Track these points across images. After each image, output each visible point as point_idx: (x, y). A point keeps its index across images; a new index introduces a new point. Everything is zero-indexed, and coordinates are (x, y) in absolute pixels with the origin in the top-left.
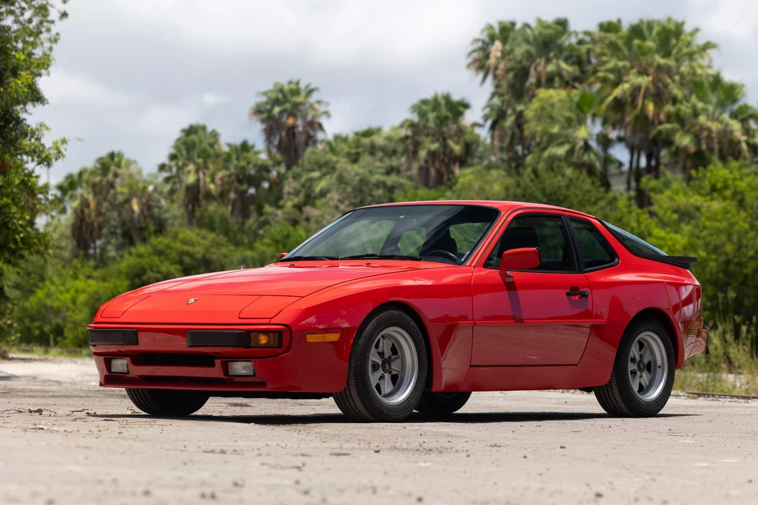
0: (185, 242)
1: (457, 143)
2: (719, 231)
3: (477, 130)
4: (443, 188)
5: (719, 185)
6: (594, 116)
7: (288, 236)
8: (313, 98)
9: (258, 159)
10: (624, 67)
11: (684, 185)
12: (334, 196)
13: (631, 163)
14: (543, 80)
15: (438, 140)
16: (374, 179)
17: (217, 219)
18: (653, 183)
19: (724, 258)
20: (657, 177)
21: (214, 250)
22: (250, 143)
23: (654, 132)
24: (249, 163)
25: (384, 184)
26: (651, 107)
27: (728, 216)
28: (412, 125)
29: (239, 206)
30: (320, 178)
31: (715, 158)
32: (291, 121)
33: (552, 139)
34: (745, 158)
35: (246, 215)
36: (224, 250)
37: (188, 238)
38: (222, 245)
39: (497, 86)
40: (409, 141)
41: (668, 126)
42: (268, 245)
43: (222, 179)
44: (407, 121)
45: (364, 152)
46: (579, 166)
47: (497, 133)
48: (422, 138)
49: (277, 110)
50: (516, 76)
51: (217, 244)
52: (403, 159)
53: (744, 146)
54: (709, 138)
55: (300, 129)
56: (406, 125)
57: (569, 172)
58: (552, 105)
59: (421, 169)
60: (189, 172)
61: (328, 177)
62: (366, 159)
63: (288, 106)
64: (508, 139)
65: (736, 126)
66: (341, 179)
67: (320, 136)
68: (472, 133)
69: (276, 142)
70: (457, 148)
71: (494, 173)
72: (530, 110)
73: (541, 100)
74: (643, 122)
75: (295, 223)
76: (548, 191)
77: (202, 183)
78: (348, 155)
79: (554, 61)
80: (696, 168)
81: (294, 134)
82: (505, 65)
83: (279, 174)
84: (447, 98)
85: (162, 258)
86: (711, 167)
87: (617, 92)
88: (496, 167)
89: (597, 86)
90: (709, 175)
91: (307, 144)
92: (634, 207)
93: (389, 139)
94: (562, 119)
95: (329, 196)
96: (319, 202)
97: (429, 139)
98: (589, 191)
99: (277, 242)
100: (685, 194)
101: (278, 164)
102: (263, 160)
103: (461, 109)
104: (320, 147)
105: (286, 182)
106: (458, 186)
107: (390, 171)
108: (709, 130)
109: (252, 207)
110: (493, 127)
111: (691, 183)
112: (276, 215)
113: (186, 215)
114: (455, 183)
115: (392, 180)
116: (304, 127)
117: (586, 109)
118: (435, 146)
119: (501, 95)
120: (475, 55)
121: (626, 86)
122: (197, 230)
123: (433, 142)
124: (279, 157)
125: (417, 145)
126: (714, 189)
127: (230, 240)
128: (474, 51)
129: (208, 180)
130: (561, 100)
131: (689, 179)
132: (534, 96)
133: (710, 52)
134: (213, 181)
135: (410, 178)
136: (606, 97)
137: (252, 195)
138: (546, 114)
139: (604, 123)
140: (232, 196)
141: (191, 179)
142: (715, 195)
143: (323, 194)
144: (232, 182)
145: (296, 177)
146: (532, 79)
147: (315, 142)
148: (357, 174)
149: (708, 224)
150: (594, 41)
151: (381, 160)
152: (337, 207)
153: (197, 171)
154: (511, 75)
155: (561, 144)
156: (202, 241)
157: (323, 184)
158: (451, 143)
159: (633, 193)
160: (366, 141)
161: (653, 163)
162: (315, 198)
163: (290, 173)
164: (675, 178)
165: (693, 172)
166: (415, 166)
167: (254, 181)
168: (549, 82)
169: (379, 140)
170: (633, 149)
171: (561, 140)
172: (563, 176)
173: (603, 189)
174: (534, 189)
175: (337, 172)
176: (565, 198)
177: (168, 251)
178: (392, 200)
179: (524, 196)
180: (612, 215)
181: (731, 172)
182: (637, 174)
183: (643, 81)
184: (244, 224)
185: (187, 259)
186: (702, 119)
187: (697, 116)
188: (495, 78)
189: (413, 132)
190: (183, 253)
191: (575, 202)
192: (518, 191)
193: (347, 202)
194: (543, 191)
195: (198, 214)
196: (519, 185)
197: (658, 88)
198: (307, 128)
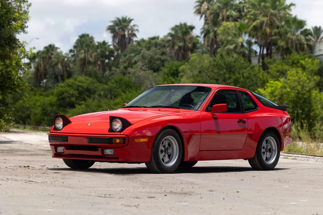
0: (80, 82)
1: (190, 43)
2: (295, 81)
3: (198, 38)
4: (184, 61)
5: (296, 62)
6: (246, 33)
7: (121, 80)
8: (132, 24)
9: (110, 48)
10: (258, 13)
11: (281, 61)
12: (140, 64)
13: (260, 52)
14: (225, 18)
15: (182, 42)
16: (156, 57)
17: (93, 72)
18: (269, 60)
19: (297, 91)
20: (271, 58)
21: (91, 85)
22: (106, 41)
23: (269, 40)
24: (106, 49)
25: (160, 59)
26: (268, 30)
27: (298, 74)
28: (172, 35)
29: (101, 67)
30: (135, 56)
31: (293, 50)
32: (123, 33)
33: (228, 42)
34: (306, 51)
35: (104, 71)
36: (96, 85)
37: (81, 80)
38: (95, 83)
39: (206, 20)
40: (171, 42)
41: (275, 37)
42: (113, 83)
43: (95, 56)
44: (170, 33)
45: (152, 46)
46: (239, 53)
47: (206, 39)
48: (176, 41)
49: (117, 28)
50: (214, 17)
51: (93, 82)
52: (168, 49)
53: (306, 46)
54: (292, 42)
55: (127, 36)
56: (170, 35)
57: (235, 55)
58: (229, 28)
59: (175, 53)
60: (82, 53)
61: (138, 56)
62: (153, 49)
63: (121, 26)
64: (210, 42)
65: (302, 37)
66: (143, 57)
67: (135, 39)
68: (196, 39)
69: (117, 41)
70: (190, 45)
71: (205, 55)
72: (220, 30)
73: (224, 26)
74: (265, 36)
75: (124, 74)
76: (227, 63)
77: (87, 57)
78: (146, 47)
79: (230, 10)
80: (286, 55)
81: (124, 38)
82: (210, 12)
83: (118, 54)
85: (70, 88)
86: (292, 54)
87: (255, 23)
88: (206, 53)
89: (246, 21)
90: (291, 57)
91: (129, 43)
92: (261, 70)
93: (163, 40)
94: (232, 34)
95: (138, 64)
96: (134, 66)
98: (243, 63)
99: (117, 82)
100: (282, 65)
101: (118, 50)
102: (111, 49)
104: (134, 43)
105: (120, 58)
106: (190, 60)
107: (163, 54)
108: (292, 39)
109: (107, 68)
110: (205, 37)
111: (284, 61)
112: (117, 71)
113: (80, 70)
114: (189, 59)
115: (163, 57)
117: (242, 30)
118: (181, 44)
119: (208, 24)
120: (197, 8)
121: (258, 21)
122: (85, 77)
123: (180, 42)
124: (118, 47)
125: (174, 44)
126: (293, 63)
127: (98, 81)
128: (197, 6)
129: (89, 56)
130: (232, 26)
131: (284, 59)
132: (221, 25)
133: (292, 7)
134: (91, 57)
135: (171, 57)
136: (250, 25)
137: (107, 62)
138: (226, 32)
139: (250, 36)
140: (99, 62)
141: (82, 56)
142: (294, 65)
143: (135, 63)
144: (99, 57)
145: (125, 56)
146: (220, 18)
147: (133, 41)
148: (149, 55)
149: (290, 78)
150: (245, 3)
151: (159, 49)
152: (141, 68)
153: (85, 53)
154: (212, 16)
155: (232, 44)
156: (87, 81)
157: (136, 59)
158: (187, 43)
159: (261, 64)
160: (153, 42)
161: (269, 52)
162: (132, 64)
163: (122, 54)
164: (278, 58)
165: (285, 56)
166: (173, 52)
167: (108, 57)
168: (228, 19)
169: (159, 41)
170: (261, 47)
171: (232, 42)
172: (233, 57)
173: (248, 63)
174: (221, 62)
175: (141, 54)
176: (234, 66)
177: (73, 85)
178: (163, 66)
179: (217, 65)
180: (253, 73)
181: (300, 56)
182: (262, 56)
183: (265, 19)
184: (103, 74)
185: (80, 89)
186: (289, 35)
187: (287, 33)
188: (205, 17)
189: (172, 38)
190: (79, 86)
191: (237, 68)
192: (215, 63)
193: (145, 66)
194: (225, 63)
195: (85, 70)
196: (215, 61)
197: (271, 22)
198: (129, 36)
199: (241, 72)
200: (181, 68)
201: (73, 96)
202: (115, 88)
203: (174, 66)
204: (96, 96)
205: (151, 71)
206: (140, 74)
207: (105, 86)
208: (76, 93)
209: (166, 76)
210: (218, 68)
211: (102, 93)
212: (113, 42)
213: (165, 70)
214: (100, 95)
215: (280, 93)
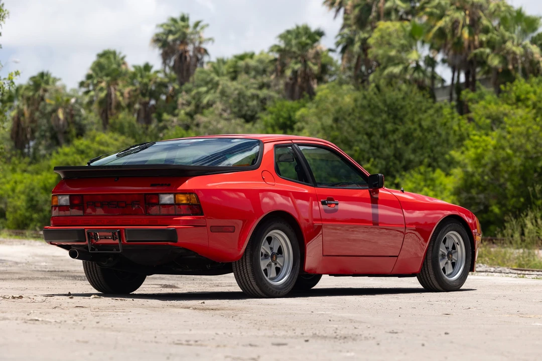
0: (101, 143)
1: (315, 64)
2: (520, 134)
3: (331, 54)
4: (303, 100)
5: (523, 97)
6: (423, 42)
9: (157, 78)
10: (446, 4)
11: (495, 96)
12: (219, 106)
13: (453, 79)
14: (382, 14)
15: (300, 62)
16: (249, 92)
17: (126, 125)
18: (471, 95)
20: (474, 90)
22: (151, 63)
23: (471, 55)
24: (150, 80)
25: (258, 96)
26: (466, 36)
27: (526, 122)
28: (280, 50)
29: (142, 115)
30: (207, 92)
31: (519, 75)
32: (182, 47)
33: (391, 61)
35: (148, 121)
37: (103, 140)
39: (346, 19)
40: (278, 63)
41: (481, 50)
43: (129, 93)
44: (276, 46)
45: (241, 71)
46: (412, 82)
47: (346, 55)
48: (287, 60)
49: (171, 38)
50: (361, 11)
52: (273, 77)
54: (515, 59)
55: (191, 53)
56: (276, 49)
57: (404, 87)
58: (390, 34)
59: (287, 84)
60: (103, 88)
61: (213, 92)
62: (243, 77)
63: (179, 35)
64: (354, 61)
65: (535, 50)
66: (223, 93)
67: (206, 59)
68: (326, 56)
69: (172, 64)
70: (316, 69)
71: (345, 87)
72: (372, 38)
73: (381, 30)
75: (187, 128)
76: (388, 102)
77: (112, 96)
78: (228, 73)
80: (504, 84)
81: (185, 58)
82: (352, 2)
83: (174, 89)
84: (306, 29)
85: (83, 156)
86: (516, 82)
87: (441, 24)
88: (348, 83)
89: (425, 19)
90: (514, 88)
91: (196, 65)
92: (456, 114)
93: (261, 61)
94: (398, 45)
95: (214, 106)
96: (206, 112)
97: (294, 61)
98: (420, 102)
100: (496, 104)
101: (172, 80)
102: (161, 79)
103: (317, 37)
104: (206, 67)
105: (180, 95)
106: (317, 98)
107: (262, 86)
108: (514, 53)
109: (154, 115)
110: (343, 51)
111: (501, 95)
112: (173, 122)
113: (101, 122)
114: (315, 95)
115: (264, 93)
116: (194, 52)
117: (416, 37)
118: (298, 67)
119: (350, 26)
121: (447, 19)
122: (111, 134)
123: (296, 63)
124: (174, 75)
125: (284, 66)
126: (518, 99)
129: (118, 94)
130: (396, 30)
131: (499, 92)
132: (374, 28)
134: (122, 94)
135: (278, 92)
136: (433, 27)
137: (153, 105)
138: (385, 41)
139: (431, 47)
140: (137, 106)
142: (520, 104)
143: (210, 105)
144: (137, 95)
145: (188, 91)
146: (374, 14)
147: (202, 64)
148: (236, 89)
151: (255, 77)
152: (221, 115)
153: (109, 87)
154: (357, 10)
155: (396, 65)
156: (115, 143)
157: (209, 97)
158: (310, 64)
159: (454, 103)
160: (241, 63)
161: (470, 78)
162: (203, 108)
163: (184, 87)
164: (487, 91)
165: (502, 87)
166: (282, 82)
167: (153, 95)
168: (387, 15)
169: (252, 63)
170: (455, 69)
171: (397, 61)
172: (400, 90)
173: (431, 100)
174: (377, 100)
175: (220, 87)
176: (402, 107)
177: (88, 151)
178: (264, 109)
179: (369, 106)
180: (439, 121)
181: (532, 86)
182: (457, 87)
183: (459, 15)
184: (147, 128)
186: (509, 45)
187: (505, 42)
188: (345, 13)
189: (281, 56)
191: (409, 110)
192: (365, 102)
193: (229, 111)
194: (385, 102)
195: (111, 121)
196: (365, 97)
197: (472, 20)
198: (196, 52)
199: (416, 119)
200: (298, 114)
203: (285, 110)
205: (240, 121)
206: (219, 126)
210: (372, 112)
212: (163, 65)
213: (268, 118)
215: (494, 159)
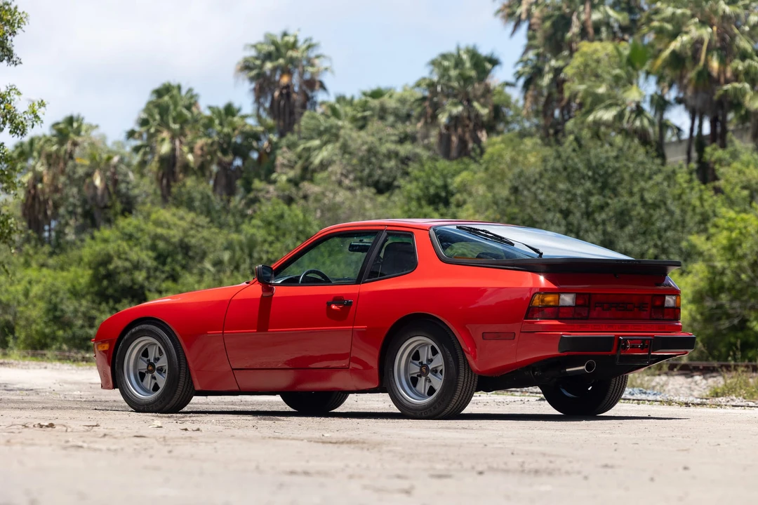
0: (158, 223)
1: (484, 106)
3: (508, 90)
4: (466, 160)
6: (648, 73)
7: (281, 217)
9: (245, 125)
10: (683, 15)
12: (336, 168)
13: (692, 130)
14: (589, 30)
15: (461, 103)
16: (385, 148)
17: (197, 196)
18: (720, 153)
20: (723, 146)
21: (192, 232)
22: (236, 105)
23: (719, 93)
24: (234, 129)
25: (397, 154)
26: (715, 64)
28: (430, 85)
29: (222, 180)
30: (320, 148)
32: (285, 80)
33: (597, 101)
35: (231, 191)
36: (205, 233)
37: (162, 219)
38: (203, 227)
39: (531, 38)
40: (427, 103)
41: (736, 85)
42: (258, 228)
43: (202, 149)
44: (424, 79)
45: (373, 116)
46: (630, 133)
47: (530, 93)
48: (442, 100)
49: (268, 66)
50: (554, 25)
51: (197, 226)
52: (420, 125)
55: (297, 88)
56: (425, 84)
57: (618, 140)
58: (598, 61)
59: (441, 135)
60: (163, 140)
61: (330, 147)
62: (374, 125)
63: (281, 61)
64: (542, 102)
66: (345, 149)
67: (321, 97)
68: (501, 93)
69: (267, 105)
70: (484, 112)
71: (528, 142)
72: (571, 67)
73: (584, 55)
74: (707, 80)
75: (289, 201)
76: (594, 162)
77: (178, 153)
78: (354, 120)
79: (600, 8)
81: (289, 94)
82: (541, 12)
83: (270, 142)
84: (474, 54)
85: (132, 243)
87: (675, 45)
88: (531, 135)
89: (651, 37)
91: (304, 107)
92: (696, 182)
93: (403, 101)
94: (609, 77)
95: (330, 169)
96: (318, 177)
97: (451, 101)
98: (643, 163)
99: (268, 224)
101: (269, 130)
102: (252, 126)
103: (488, 66)
104: (319, 110)
105: (279, 152)
106: (486, 157)
107: (403, 139)
109: (239, 183)
110: (526, 86)
112: (268, 192)
113: (159, 192)
114: (482, 154)
115: (405, 149)
116: (300, 87)
117: (638, 65)
118: (458, 110)
119: (536, 48)
121: (686, 38)
122: (174, 210)
123: (455, 105)
124: (270, 121)
125: (436, 107)
127: (212, 221)
129: (186, 149)
130: (607, 55)
132: (576, 50)
134: (191, 150)
135: (428, 148)
136: (662, 51)
137: (238, 167)
138: (590, 72)
139: (660, 81)
140: (215, 168)
141: (165, 148)
143: (324, 166)
144: (215, 152)
145: (291, 146)
146: (575, 29)
147: (314, 104)
148: (364, 143)
151: (393, 126)
152: (340, 182)
153: (173, 139)
154: (548, 24)
155: (608, 107)
156: (179, 223)
157: (324, 154)
158: (477, 105)
159: (694, 165)
160: (375, 103)
161: (719, 129)
162: (314, 171)
163: (284, 141)
164: (744, 147)
166: (434, 133)
167: (241, 151)
168: (596, 32)
169: (391, 104)
170: (694, 113)
171: (609, 102)
172: (612, 144)
173: (658, 161)
174: (577, 160)
175: (341, 140)
176: (615, 171)
177: (139, 235)
178: (406, 174)
179: (565, 169)
180: (671, 192)
182: (699, 143)
183: (706, 33)
184: (229, 202)
185: (161, 245)
188: (530, 27)
189: (431, 93)
190: (157, 237)
191: (626, 175)
192: (559, 164)
193: (352, 177)
194: (588, 162)
195: (175, 190)
196: (558, 156)
197: (723, 40)
198: (304, 88)
199: (636, 189)
200: (456, 181)
201: (137, 266)
202: (265, 241)
203: (438, 174)
204: (208, 265)
205: (370, 191)
206: (338, 199)
207: (234, 236)
208: (146, 257)
209: (414, 204)
210: (569, 179)
211: (226, 256)
212: (256, 106)
213: (412, 188)
214: (218, 263)
